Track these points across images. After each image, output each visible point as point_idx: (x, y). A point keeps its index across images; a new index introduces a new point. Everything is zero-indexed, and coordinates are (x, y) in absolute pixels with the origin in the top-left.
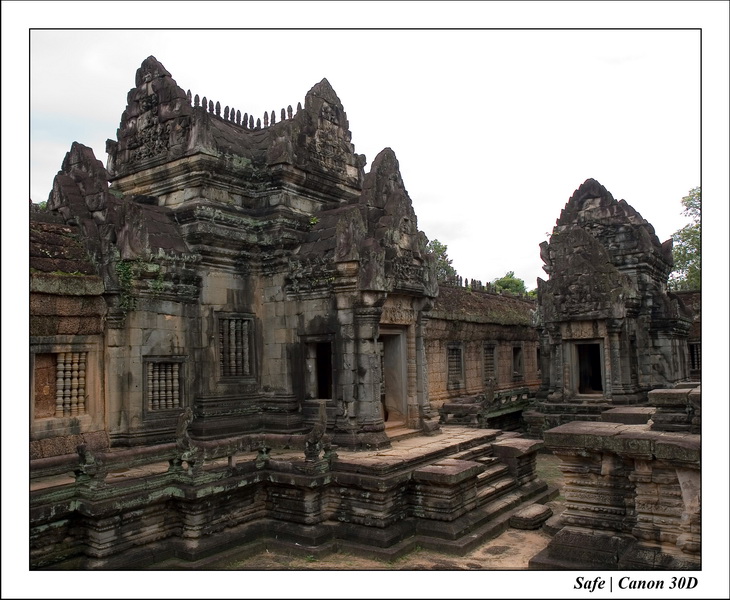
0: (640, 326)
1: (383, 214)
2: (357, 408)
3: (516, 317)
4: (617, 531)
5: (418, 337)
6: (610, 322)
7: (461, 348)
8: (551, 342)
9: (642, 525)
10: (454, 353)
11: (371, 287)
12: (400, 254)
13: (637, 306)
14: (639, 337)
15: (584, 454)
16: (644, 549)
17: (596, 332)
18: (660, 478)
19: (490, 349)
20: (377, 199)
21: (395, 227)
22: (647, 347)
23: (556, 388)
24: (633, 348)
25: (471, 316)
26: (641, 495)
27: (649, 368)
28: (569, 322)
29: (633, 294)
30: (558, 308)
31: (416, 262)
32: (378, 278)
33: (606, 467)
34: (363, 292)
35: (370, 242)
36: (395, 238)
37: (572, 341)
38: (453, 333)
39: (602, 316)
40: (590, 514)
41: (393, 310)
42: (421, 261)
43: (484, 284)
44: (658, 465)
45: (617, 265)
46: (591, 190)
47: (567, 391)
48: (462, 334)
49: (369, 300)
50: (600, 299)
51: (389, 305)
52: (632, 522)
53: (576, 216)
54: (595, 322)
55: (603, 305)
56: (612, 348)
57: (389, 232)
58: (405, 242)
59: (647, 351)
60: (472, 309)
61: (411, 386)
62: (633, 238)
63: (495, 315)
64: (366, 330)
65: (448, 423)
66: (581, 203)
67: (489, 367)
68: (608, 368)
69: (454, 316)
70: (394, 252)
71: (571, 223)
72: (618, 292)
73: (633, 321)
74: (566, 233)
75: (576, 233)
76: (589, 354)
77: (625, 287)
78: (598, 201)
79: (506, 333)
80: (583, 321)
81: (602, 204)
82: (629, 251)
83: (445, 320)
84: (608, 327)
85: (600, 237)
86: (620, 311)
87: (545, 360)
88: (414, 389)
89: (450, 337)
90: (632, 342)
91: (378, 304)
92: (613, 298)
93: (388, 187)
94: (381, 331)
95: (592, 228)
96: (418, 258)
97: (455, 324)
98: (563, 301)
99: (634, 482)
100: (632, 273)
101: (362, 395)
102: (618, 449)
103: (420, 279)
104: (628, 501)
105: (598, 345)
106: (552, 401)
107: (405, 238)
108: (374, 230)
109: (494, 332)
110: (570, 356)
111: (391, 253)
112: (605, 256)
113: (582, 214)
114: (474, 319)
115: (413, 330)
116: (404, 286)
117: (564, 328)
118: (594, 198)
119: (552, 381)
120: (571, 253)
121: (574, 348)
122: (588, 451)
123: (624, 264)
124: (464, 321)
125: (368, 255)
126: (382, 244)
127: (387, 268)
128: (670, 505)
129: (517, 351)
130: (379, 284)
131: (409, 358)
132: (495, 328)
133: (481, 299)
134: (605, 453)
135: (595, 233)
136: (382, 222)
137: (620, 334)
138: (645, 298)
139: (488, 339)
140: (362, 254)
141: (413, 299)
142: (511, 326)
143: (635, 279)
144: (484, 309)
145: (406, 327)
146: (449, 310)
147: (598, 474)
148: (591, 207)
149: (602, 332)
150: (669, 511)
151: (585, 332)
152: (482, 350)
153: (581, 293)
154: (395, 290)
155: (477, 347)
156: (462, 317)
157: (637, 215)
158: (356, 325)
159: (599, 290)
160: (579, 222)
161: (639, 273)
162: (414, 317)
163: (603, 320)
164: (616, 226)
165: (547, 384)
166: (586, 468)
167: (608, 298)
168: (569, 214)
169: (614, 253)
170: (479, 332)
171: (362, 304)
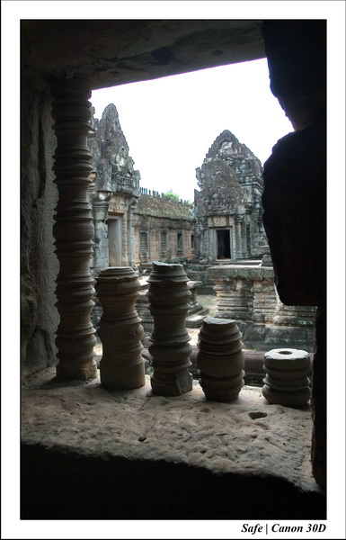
0: (252, 220)
1: (110, 144)
2: (95, 262)
3: (179, 214)
4: (244, 319)
5: (128, 221)
6: (236, 216)
7: (147, 232)
8: (202, 229)
9: (256, 314)
10: (143, 235)
11: (104, 189)
12: (119, 170)
13: (251, 208)
14: (251, 226)
15: (228, 280)
16: (256, 326)
17: (228, 223)
18: (266, 289)
19: (164, 234)
20: (106, 135)
21: (117, 153)
22: (256, 232)
23: (204, 256)
24: (248, 233)
25: (153, 213)
26: (257, 298)
27: (257, 244)
28: (212, 216)
29: (249, 200)
30: (206, 208)
31: (128, 175)
32: (108, 184)
33: (239, 286)
34: (98, 192)
35: (103, 161)
36: (117, 160)
37: (214, 228)
38: (143, 223)
39: (231, 212)
40: (230, 312)
41: (115, 204)
42: (131, 175)
43: (160, 194)
44: (265, 282)
45: (240, 183)
46: (226, 137)
47: (210, 258)
48: (148, 224)
49: (102, 197)
50: (231, 203)
51: (112, 200)
52: (251, 314)
53: (218, 152)
54: (227, 216)
55: (233, 206)
56: (237, 232)
57: (114, 156)
58: (122, 163)
59: (256, 234)
60: (153, 208)
61: (124, 250)
62: (249, 167)
63: (167, 212)
64: (100, 215)
65: (143, 275)
66: (221, 144)
67: (164, 245)
68: (234, 244)
69: (144, 212)
70: (116, 168)
71: (214, 157)
72: (241, 198)
73: (249, 216)
74: (211, 163)
75: (218, 162)
76: (224, 235)
77: (245, 196)
78: (231, 143)
79: (174, 224)
80: (220, 216)
81: (232, 146)
82: (248, 174)
83: (139, 214)
84: (235, 219)
85: (231, 166)
86: (242, 210)
87: (197, 241)
88: (126, 252)
89: (141, 225)
90: (248, 229)
91: (108, 199)
92: (238, 202)
93: (113, 128)
94: (108, 217)
95: (226, 160)
96: (129, 173)
97: (144, 217)
98: (210, 203)
99: (253, 293)
100: (249, 188)
101: (98, 254)
102: (245, 275)
103: (131, 186)
104: (249, 304)
105: (229, 231)
106: (202, 264)
107: (122, 160)
108: (105, 154)
109: (167, 223)
110: (212, 237)
111: (115, 169)
112: (234, 177)
113: (221, 151)
114: (155, 215)
115: (125, 217)
116: (122, 189)
117: (210, 220)
118: (228, 141)
119: (202, 252)
120: (214, 175)
121: (215, 233)
122: (230, 278)
123: (244, 182)
124: (150, 216)
125: (102, 170)
126: (110, 163)
127: (113, 177)
128: (270, 303)
129: (179, 235)
130: (109, 187)
131: (123, 233)
132: (167, 221)
133: (159, 202)
134: (239, 278)
135: (228, 163)
136: (109, 149)
137: (241, 223)
138: (255, 203)
139: (163, 227)
140: (98, 169)
141: (126, 198)
142: (176, 220)
143: (250, 192)
144: (161, 209)
145: (122, 215)
146: (141, 208)
147: (234, 290)
148: (226, 147)
149: (232, 222)
150: (270, 306)
151: (221, 222)
152: (159, 234)
153: (220, 198)
154: (117, 191)
155: (157, 232)
156: (148, 213)
157: (252, 154)
158: (94, 212)
159: (230, 197)
160: (219, 156)
161: (253, 188)
162: (127, 209)
163: (232, 215)
164: (240, 159)
165: (199, 254)
166: (229, 287)
167: (235, 202)
168: (213, 151)
169: (239, 176)
170: (159, 223)
171: (98, 199)
